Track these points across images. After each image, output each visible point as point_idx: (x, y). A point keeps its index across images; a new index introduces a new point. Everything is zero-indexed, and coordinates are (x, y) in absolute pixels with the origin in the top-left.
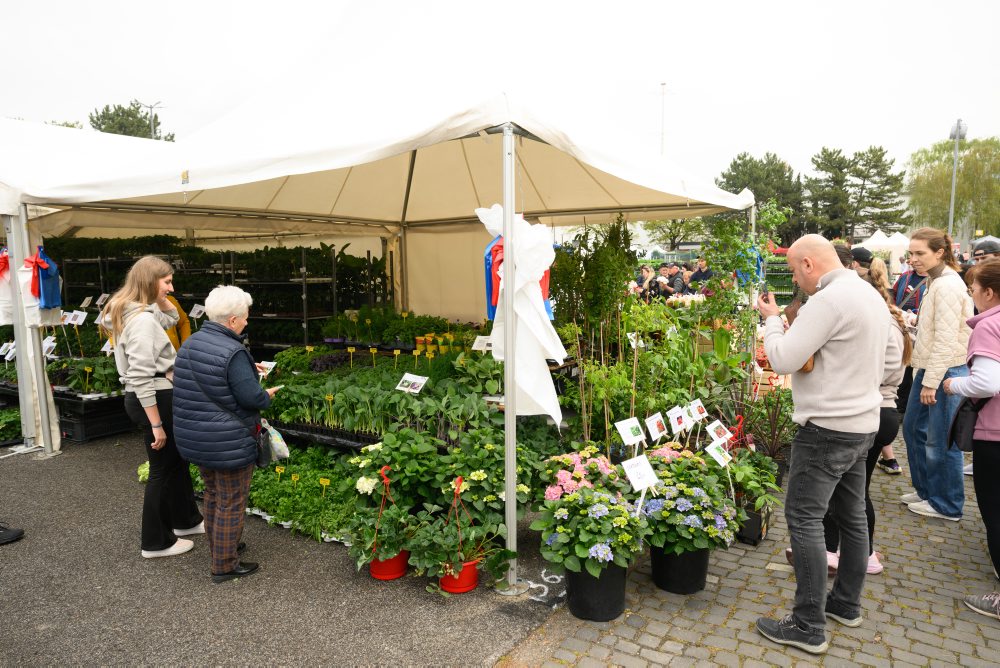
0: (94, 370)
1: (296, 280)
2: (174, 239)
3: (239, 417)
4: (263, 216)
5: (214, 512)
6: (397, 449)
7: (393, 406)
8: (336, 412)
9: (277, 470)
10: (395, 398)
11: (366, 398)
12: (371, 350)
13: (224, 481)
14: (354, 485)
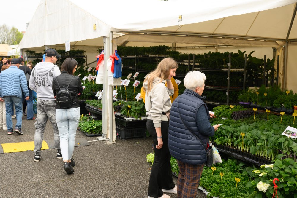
0: (131, 107)
1: (225, 70)
2: (167, 48)
3: (200, 139)
4: (211, 36)
5: (183, 184)
6: (282, 170)
7: (280, 144)
8: (246, 143)
9: (212, 168)
10: (282, 140)
11: (264, 138)
12: (267, 111)
13: (189, 170)
14: (256, 185)
